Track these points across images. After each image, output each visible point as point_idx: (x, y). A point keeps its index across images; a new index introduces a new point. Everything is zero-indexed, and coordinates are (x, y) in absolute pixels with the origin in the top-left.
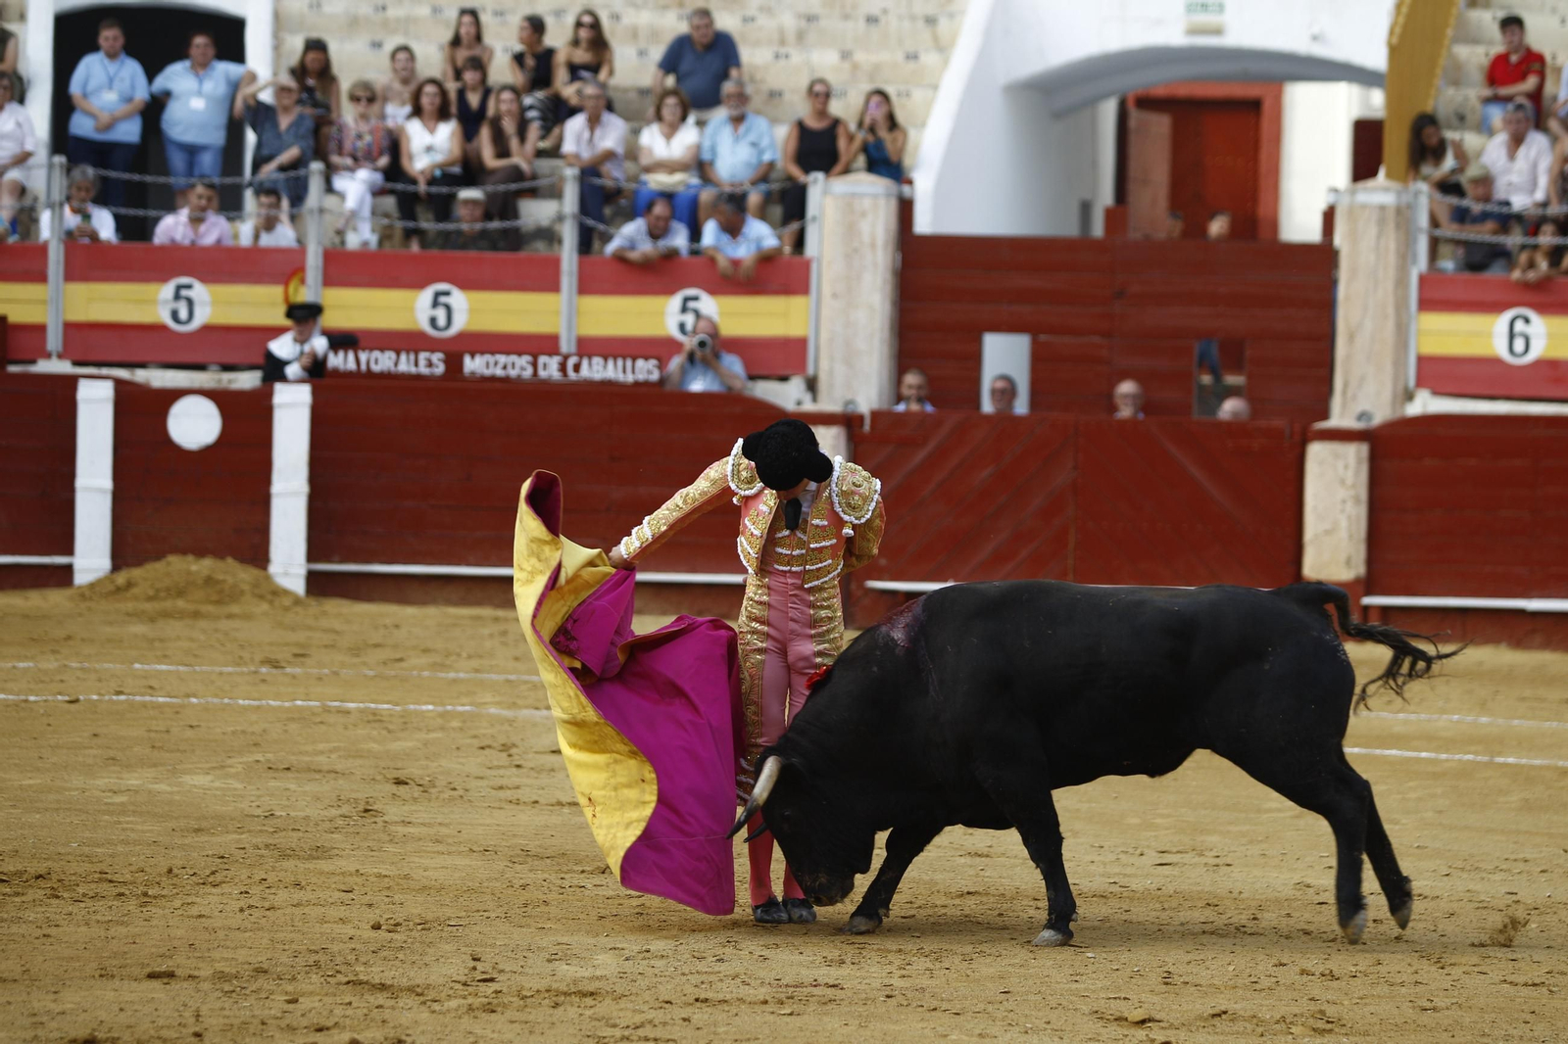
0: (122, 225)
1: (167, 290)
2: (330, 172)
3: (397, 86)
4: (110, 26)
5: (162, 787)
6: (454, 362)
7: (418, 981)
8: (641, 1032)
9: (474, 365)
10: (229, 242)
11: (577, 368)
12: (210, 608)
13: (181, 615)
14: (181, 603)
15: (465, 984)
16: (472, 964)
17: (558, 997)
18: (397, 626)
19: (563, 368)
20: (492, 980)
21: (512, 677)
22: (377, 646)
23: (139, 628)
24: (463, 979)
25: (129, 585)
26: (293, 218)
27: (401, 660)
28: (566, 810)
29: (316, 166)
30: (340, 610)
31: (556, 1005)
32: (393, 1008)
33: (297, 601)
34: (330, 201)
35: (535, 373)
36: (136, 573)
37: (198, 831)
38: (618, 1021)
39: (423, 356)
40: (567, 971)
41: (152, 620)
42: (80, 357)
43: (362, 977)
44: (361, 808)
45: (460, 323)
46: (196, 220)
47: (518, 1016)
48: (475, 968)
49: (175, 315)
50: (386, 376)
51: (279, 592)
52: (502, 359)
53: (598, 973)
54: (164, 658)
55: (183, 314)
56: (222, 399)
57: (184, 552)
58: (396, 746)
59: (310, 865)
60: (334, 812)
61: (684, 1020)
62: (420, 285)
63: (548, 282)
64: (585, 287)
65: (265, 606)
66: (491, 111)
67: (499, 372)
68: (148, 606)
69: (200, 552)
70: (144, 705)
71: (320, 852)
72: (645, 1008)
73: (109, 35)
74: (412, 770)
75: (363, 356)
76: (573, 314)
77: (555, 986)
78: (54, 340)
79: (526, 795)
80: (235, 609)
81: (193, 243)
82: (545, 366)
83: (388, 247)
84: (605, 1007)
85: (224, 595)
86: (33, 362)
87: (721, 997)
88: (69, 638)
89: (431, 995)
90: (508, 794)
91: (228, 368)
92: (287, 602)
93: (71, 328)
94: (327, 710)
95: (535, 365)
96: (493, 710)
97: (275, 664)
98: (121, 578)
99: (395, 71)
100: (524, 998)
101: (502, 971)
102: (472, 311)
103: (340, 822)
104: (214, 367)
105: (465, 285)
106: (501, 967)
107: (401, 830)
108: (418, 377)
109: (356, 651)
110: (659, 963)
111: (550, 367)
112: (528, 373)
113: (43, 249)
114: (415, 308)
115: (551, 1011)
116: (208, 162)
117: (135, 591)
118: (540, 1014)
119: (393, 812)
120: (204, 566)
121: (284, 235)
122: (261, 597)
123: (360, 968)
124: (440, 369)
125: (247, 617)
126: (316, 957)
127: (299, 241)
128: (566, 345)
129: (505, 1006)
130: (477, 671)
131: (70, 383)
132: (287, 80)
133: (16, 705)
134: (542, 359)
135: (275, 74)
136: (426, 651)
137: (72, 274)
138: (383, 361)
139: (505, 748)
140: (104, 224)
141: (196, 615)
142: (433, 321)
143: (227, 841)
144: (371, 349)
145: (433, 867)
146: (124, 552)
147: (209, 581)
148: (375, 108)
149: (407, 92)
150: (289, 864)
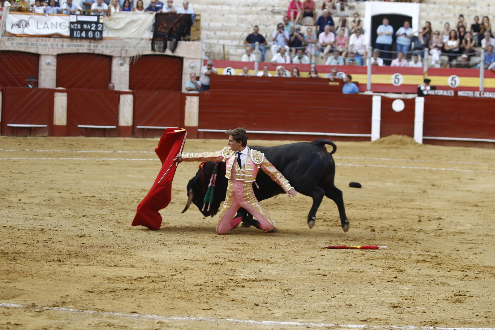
0: (385, 62)
1: (393, 76)
2: (430, 49)
3: (446, 32)
4: (385, 19)
5: (381, 185)
6: (456, 93)
7: (425, 229)
8: (471, 242)
9: (460, 93)
10: (407, 66)
11: (483, 94)
12: (400, 146)
13: (394, 148)
14: (395, 145)
15: (436, 230)
16: (438, 226)
17: (455, 234)
18: (441, 151)
19: (480, 94)
20: (441, 229)
21: (464, 163)
22: (436, 155)
23: (384, 151)
24: (435, 229)
25: (383, 141)
26: (422, 61)
27: (440, 158)
28: (469, 192)
29: (426, 49)
30: (430, 147)
31: (454, 235)
32: (418, 235)
33: (420, 145)
34: (430, 57)
35: (474, 95)
36: (385, 138)
37: (386, 195)
38: (467, 239)
39: (449, 91)
40: (459, 228)
41: (388, 148)
42: (374, 91)
43: (413, 228)
44: (423, 190)
45: (458, 84)
46: (400, 61)
47: (445, 237)
48: (438, 227)
49: (395, 82)
50: (441, 96)
51: (416, 143)
52: (467, 92)
53: (466, 228)
54: (388, 157)
55: (397, 81)
56: (405, 101)
57: (395, 134)
58: (434, 177)
59: (409, 203)
60: (417, 192)
61: (482, 239)
62: (449, 75)
63: (477, 75)
64: (486, 76)
65: (412, 146)
66: (465, 37)
67: (466, 95)
68: (388, 146)
69: (399, 134)
70: (381, 168)
71: (412, 200)
72: (474, 236)
73: (385, 21)
74: (437, 183)
75: (436, 91)
76: (483, 82)
77: (455, 231)
78: (369, 87)
79: (461, 189)
80: (406, 146)
81: (400, 66)
82: (476, 94)
83: (443, 67)
84: (465, 236)
85: (404, 144)
86: (364, 92)
87: (492, 234)
88: (368, 152)
89: (428, 232)
90: (456, 189)
91: (407, 93)
92: (418, 145)
93: (373, 85)
94: (421, 169)
95: (474, 93)
96: (458, 170)
97: (412, 159)
98: (382, 139)
99: (445, 28)
100: (447, 233)
101: (444, 228)
102: (461, 82)
103: (418, 194)
104: (403, 93)
105: (459, 75)
106: (444, 226)
107: (431, 196)
108: (448, 96)
109: (431, 156)
110: (480, 227)
111: (477, 94)
112: (472, 95)
113: (366, 68)
114: (448, 81)
115: (453, 236)
116: (405, 48)
117: (385, 142)
118: (450, 237)
119: (430, 192)
120: (400, 137)
121: (419, 65)
122: (412, 144)
123: (413, 226)
124: (453, 94)
125: (409, 148)
126: (404, 223)
127: (423, 65)
128: (481, 89)
129: (443, 235)
130: (457, 161)
131: (371, 97)
132: (421, 30)
133: (353, 167)
134: (476, 92)
135: (419, 29)
136: (447, 156)
137: (373, 72)
138: (440, 92)
139: (459, 178)
140: (380, 62)
141: (397, 148)
142: (452, 84)
143: (391, 197)
144: (438, 89)
145: (436, 204)
146: (383, 133)
147: (401, 140)
148: (440, 36)
149: (448, 33)
150: (405, 203)
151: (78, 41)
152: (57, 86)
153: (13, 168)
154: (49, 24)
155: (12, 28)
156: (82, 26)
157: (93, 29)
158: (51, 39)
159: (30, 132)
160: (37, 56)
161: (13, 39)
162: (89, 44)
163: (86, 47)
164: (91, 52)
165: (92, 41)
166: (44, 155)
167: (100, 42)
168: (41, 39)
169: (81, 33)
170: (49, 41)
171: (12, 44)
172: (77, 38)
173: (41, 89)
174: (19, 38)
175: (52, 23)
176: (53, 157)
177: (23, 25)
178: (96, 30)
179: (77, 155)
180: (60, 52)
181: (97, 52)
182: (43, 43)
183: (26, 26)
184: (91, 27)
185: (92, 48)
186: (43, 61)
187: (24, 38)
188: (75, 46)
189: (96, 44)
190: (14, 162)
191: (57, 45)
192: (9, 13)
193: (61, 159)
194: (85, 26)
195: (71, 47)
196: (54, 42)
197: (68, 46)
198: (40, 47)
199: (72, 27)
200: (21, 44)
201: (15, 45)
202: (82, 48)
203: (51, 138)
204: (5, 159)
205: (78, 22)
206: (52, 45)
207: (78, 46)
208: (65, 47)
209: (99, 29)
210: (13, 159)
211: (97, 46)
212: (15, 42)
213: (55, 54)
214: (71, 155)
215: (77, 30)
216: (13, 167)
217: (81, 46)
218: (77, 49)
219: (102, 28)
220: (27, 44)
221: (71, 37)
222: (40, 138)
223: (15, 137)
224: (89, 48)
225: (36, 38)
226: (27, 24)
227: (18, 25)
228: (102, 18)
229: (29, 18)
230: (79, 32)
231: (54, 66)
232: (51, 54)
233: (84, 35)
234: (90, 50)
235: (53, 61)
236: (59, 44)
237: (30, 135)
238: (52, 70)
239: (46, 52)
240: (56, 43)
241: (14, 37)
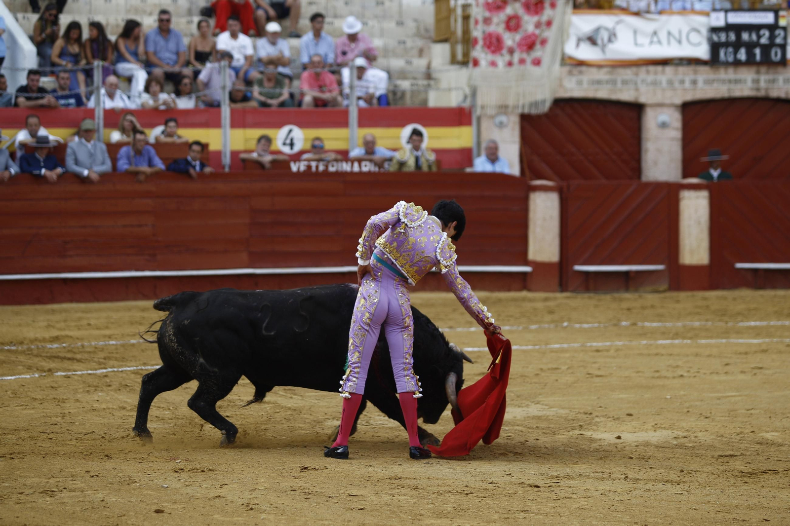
151: (731, 70)
152: (685, 175)
153: (597, 365)
154: (663, 36)
155: (578, 45)
156: (738, 36)
157: (764, 41)
158: (669, 69)
159: (627, 281)
160: (637, 109)
161: (581, 73)
162: (755, 76)
163: (749, 84)
164: (762, 94)
165: (763, 69)
166: (664, 334)
167: (780, 69)
168: (643, 69)
169: (736, 52)
170: (663, 72)
171: (580, 83)
172: (727, 64)
173: (648, 184)
174: (594, 70)
175: (669, 33)
176: (684, 338)
177: (602, 40)
178: (772, 44)
179: (739, 332)
180: (689, 97)
181: (774, 94)
182: (650, 78)
183: (610, 40)
184: (759, 37)
185: (763, 84)
186: (652, 120)
187: (605, 70)
188: (723, 81)
189: (770, 77)
190: (598, 351)
191: (682, 82)
192: (574, 13)
193: (703, 341)
194: (745, 36)
195: (715, 85)
196: (676, 74)
197: (707, 82)
198: (643, 88)
199: (715, 38)
200: (599, 82)
201: (585, 85)
202: (739, 86)
203: (675, 294)
204: (576, 345)
205: (729, 28)
206: (670, 82)
207: (730, 81)
208: (700, 84)
209: (779, 41)
210: (595, 344)
211: (774, 81)
212: (585, 78)
213: (679, 101)
214: (726, 333)
215: (726, 45)
216: (595, 363)
217: (737, 81)
218: (729, 90)
219: (785, 38)
220: (614, 82)
221: (714, 61)
222: (650, 297)
223: (592, 295)
224: (755, 86)
225: (634, 69)
226: (612, 36)
227: (592, 40)
228: (783, 17)
229: (618, 23)
230: (730, 50)
231: (677, 129)
232: (668, 101)
233: (742, 55)
234: (758, 89)
235: (674, 119)
236: (688, 80)
237: (627, 289)
238: (673, 139)
239: (658, 98)
240: (680, 77)
241: (584, 68)
